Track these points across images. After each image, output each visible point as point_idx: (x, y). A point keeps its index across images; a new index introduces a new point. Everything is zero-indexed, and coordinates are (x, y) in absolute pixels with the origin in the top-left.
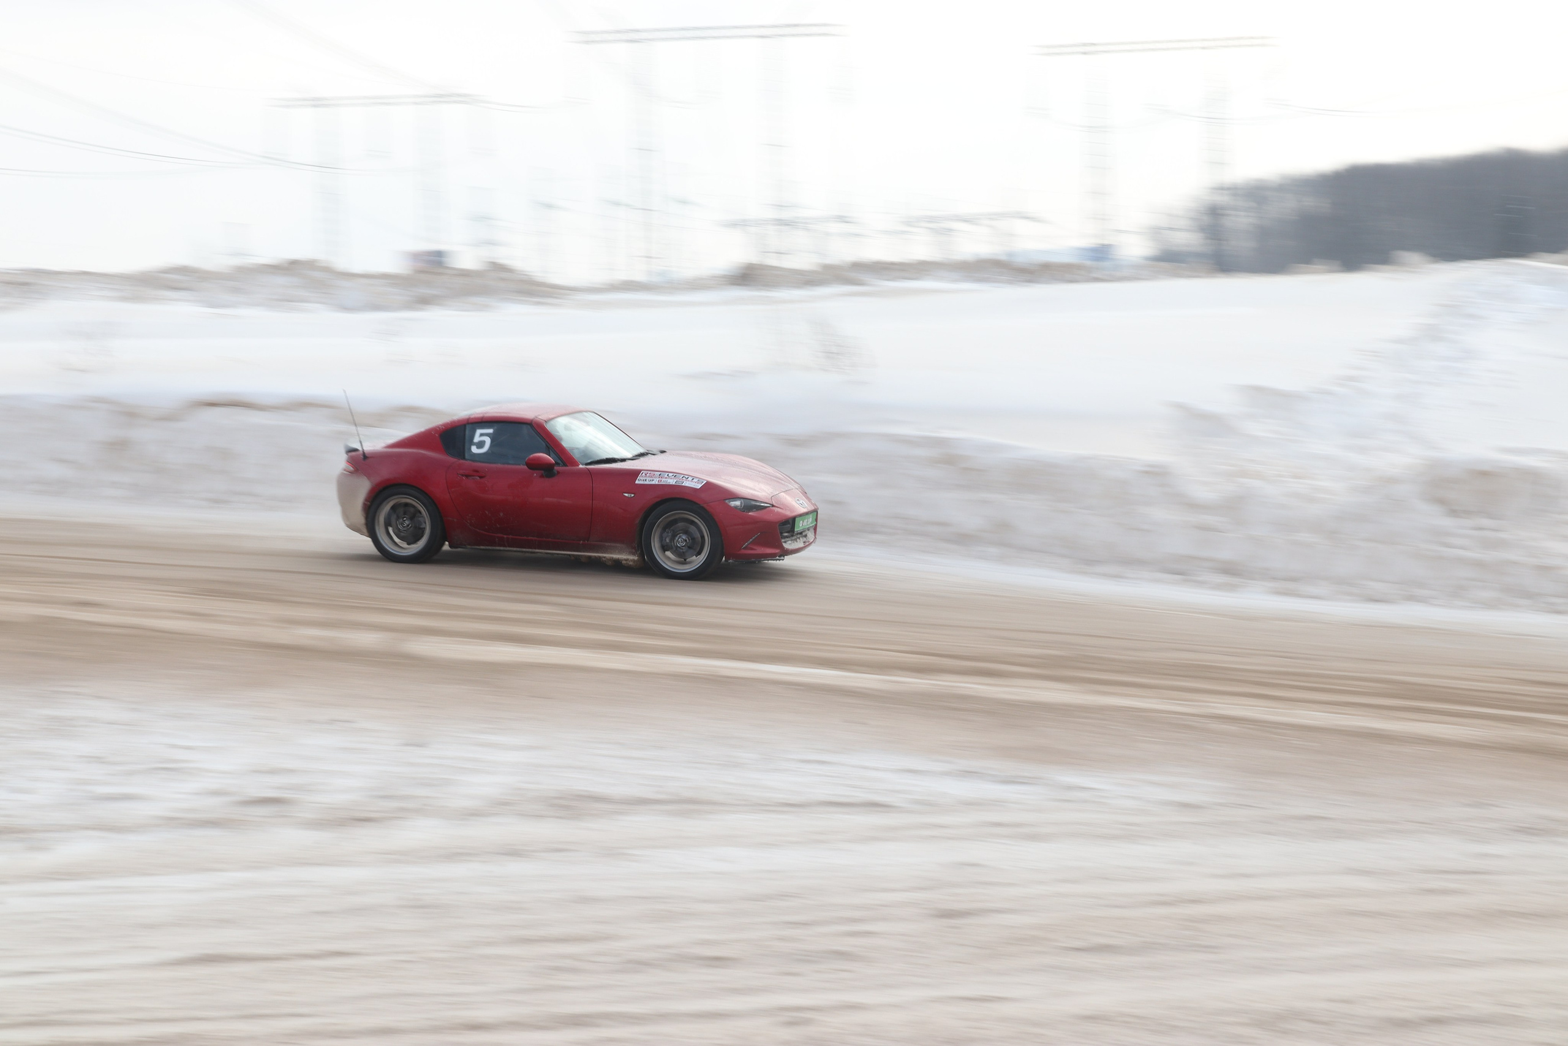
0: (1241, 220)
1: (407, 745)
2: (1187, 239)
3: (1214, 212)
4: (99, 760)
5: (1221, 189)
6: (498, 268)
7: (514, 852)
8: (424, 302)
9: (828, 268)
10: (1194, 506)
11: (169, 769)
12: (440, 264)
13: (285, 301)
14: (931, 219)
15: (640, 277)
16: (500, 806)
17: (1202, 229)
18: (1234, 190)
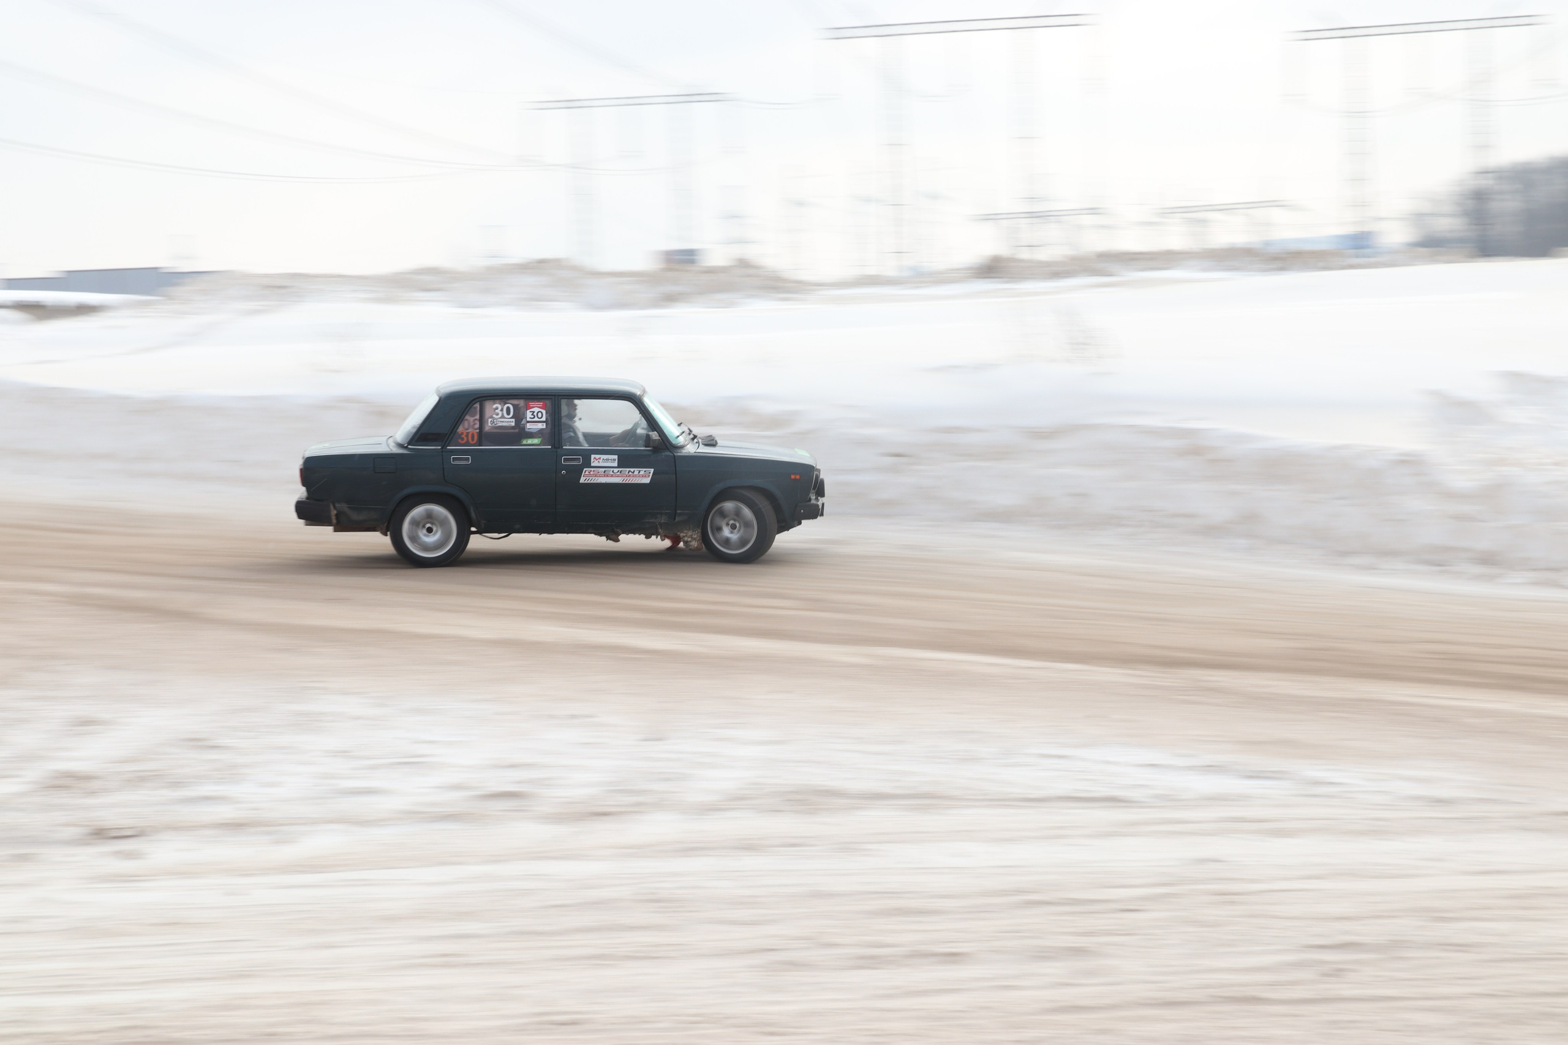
0: (1508, 204)
1: (646, 740)
2: (1449, 224)
3: (1480, 196)
4: (343, 754)
5: (1485, 172)
6: (744, 263)
7: (749, 847)
8: (670, 299)
9: (1074, 259)
10: (1451, 495)
11: (412, 763)
12: (692, 262)
13: (534, 300)
14: (1187, 209)
15: (890, 272)
16: (736, 801)
17: (1466, 214)
18: (1501, 174)
